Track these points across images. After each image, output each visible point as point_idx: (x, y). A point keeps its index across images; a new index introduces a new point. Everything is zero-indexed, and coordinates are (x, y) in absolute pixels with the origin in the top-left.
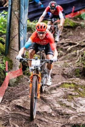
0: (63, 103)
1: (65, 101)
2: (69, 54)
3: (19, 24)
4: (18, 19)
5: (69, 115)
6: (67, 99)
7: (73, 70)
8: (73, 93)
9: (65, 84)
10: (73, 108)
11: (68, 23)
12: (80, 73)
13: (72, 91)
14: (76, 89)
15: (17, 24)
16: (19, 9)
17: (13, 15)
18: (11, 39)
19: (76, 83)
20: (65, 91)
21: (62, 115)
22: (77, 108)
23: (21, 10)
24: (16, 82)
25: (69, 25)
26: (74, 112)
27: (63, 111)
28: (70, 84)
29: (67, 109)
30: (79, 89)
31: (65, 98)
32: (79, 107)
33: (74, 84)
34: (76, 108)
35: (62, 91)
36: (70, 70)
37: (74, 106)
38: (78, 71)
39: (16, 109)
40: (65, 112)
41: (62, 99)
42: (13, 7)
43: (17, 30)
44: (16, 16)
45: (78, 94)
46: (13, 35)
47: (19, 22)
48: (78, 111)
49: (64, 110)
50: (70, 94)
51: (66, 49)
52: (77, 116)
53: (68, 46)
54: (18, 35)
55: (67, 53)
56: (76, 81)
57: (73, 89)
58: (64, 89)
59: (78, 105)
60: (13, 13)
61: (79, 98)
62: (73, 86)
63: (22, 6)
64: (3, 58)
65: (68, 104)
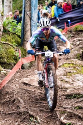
0: (63, 79)
1: (65, 78)
2: (77, 47)
3: (31, 21)
4: (29, 17)
5: (67, 88)
6: (66, 76)
7: (75, 55)
8: (72, 71)
9: (65, 64)
10: (71, 83)
11: (80, 28)
12: (80, 57)
13: (71, 70)
14: (74, 67)
15: (29, 22)
16: (30, 10)
17: (26, 15)
18: (25, 33)
19: (75, 63)
20: (65, 69)
21: (62, 88)
22: (75, 83)
23: (32, 10)
24: (29, 67)
25: (81, 29)
26: (72, 86)
27: (62, 86)
28: (69, 64)
29: (66, 84)
30: (77, 67)
31: (65, 75)
32: (76, 82)
33: (73, 64)
34: (73, 83)
35: (63, 70)
36: (72, 55)
37: (72, 82)
38: (79, 55)
39: (23, 85)
40: (64, 87)
41: (62, 76)
42: (26, 9)
43: (29, 26)
44: (28, 15)
45: (76, 72)
46: (26, 30)
47: (31, 19)
48: (75, 85)
49: (64, 85)
50: (69, 72)
51: (76, 44)
52: (74, 89)
53: (77, 42)
54: (30, 29)
55: (76, 47)
56: (74, 61)
57: (72, 68)
58: (64, 68)
59: (75, 81)
60: (26, 13)
61: (76, 75)
62: (71, 65)
63: (32, 7)
64: (19, 48)
65: (67, 80)
